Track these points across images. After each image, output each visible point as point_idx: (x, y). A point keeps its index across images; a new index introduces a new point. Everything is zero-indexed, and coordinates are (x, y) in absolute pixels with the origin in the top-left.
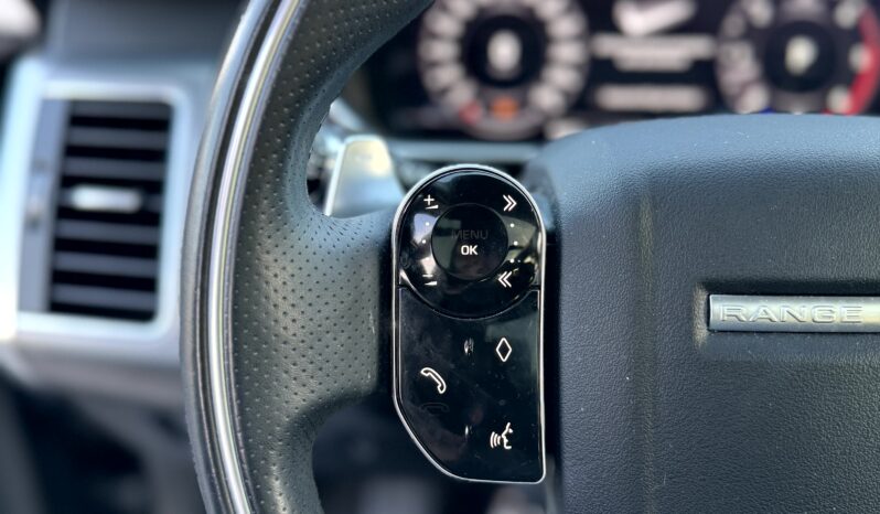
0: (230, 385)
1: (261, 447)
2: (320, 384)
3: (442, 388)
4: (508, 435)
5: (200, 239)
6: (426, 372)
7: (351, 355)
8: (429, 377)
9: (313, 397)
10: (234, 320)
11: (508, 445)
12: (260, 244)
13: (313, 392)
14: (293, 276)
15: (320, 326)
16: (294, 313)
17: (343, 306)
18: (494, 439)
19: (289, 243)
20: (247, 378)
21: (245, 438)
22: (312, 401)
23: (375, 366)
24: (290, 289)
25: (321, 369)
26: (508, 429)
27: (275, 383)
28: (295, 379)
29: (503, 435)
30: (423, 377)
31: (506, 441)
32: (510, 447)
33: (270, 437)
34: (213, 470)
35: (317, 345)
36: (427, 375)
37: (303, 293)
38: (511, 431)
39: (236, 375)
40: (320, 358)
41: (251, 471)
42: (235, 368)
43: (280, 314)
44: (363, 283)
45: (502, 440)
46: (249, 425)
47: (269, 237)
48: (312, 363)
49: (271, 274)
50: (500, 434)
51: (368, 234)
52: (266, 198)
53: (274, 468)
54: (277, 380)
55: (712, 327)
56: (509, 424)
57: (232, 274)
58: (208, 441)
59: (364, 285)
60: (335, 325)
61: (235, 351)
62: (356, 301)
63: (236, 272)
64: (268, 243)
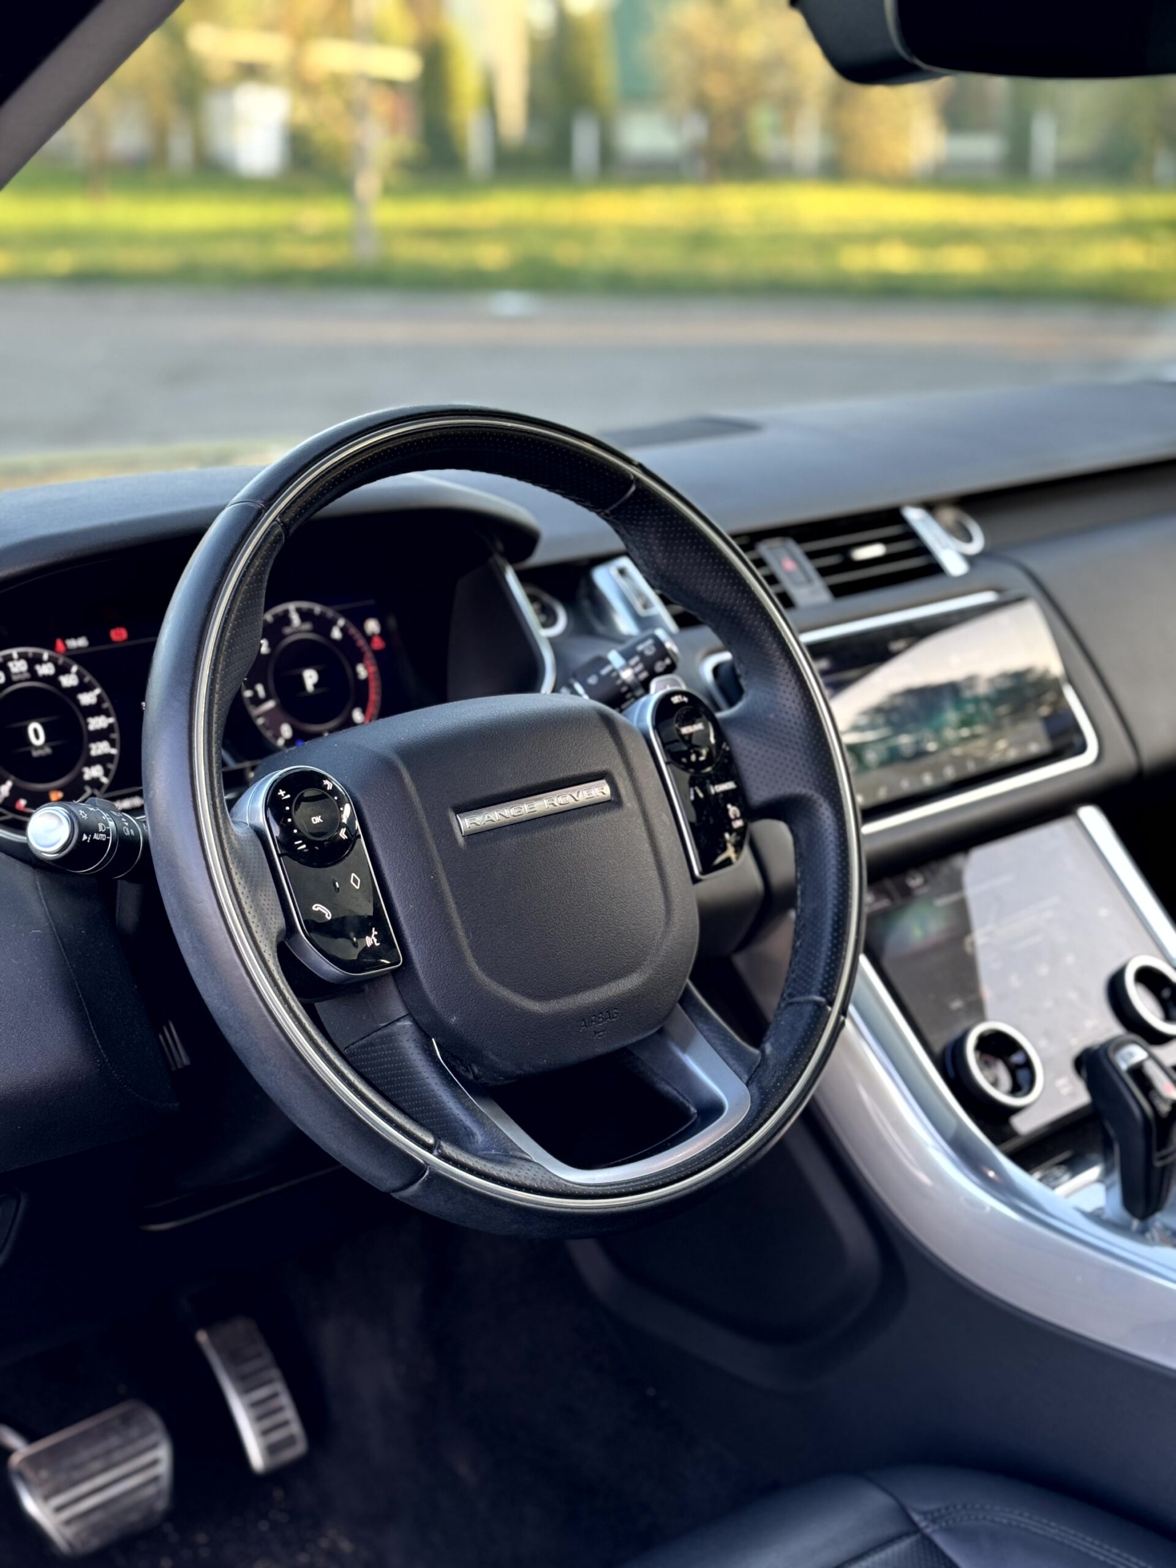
3: (329, 916)
4: (375, 936)
8: (319, 911)
11: (377, 942)
18: (369, 941)
26: (374, 933)
29: (373, 937)
30: (315, 911)
31: (375, 940)
36: (317, 909)
38: (376, 933)
50: (370, 935)
55: (464, 835)
56: (374, 929)
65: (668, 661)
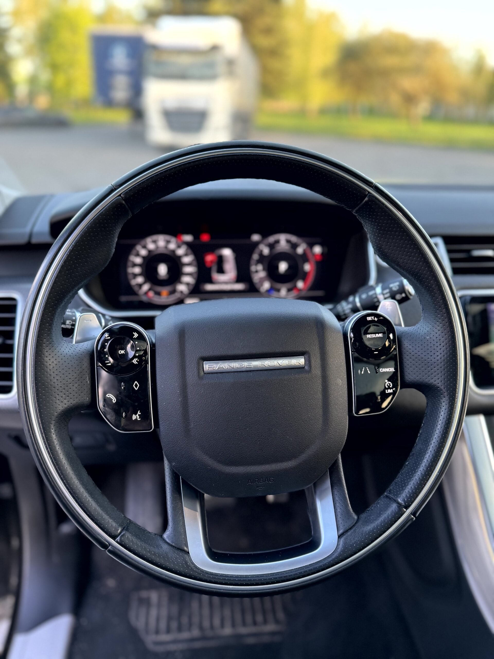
0: (35, 403)
1: (47, 423)
2: (68, 401)
3: (114, 401)
4: (139, 415)
5: (23, 354)
6: (108, 395)
7: (80, 391)
9: (66, 406)
10: (35, 381)
11: (139, 418)
12: (43, 354)
13: (65, 404)
14: (56, 364)
15: (67, 381)
16: (58, 377)
17: (76, 374)
18: (134, 417)
19: (54, 353)
20: (41, 400)
21: (41, 420)
22: (66, 407)
23: (90, 395)
24: (55, 369)
25: (68, 396)
26: (139, 413)
27: (51, 401)
28: (58, 400)
29: (137, 415)
30: (107, 397)
31: (138, 417)
32: (140, 419)
33: (50, 420)
34: (31, 432)
35: (66, 388)
36: (109, 396)
37: (60, 370)
38: (140, 413)
39: (37, 399)
40: (68, 392)
41: (44, 432)
42: (37, 397)
43: (52, 378)
44: (83, 366)
45: (137, 417)
46: (43, 416)
47: (47, 352)
48: (64, 394)
49: (48, 364)
50: (136, 415)
51: (86, 349)
52: (45, 339)
53: (53, 430)
54: (52, 400)
55: (205, 372)
56: (139, 411)
57: (34, 365)
58: (28, 422)
59: (84, 367)
60: (73, 381)
61: (36, 391)
62: (81, 372)
63: (35, 364)
64: (46, 354)
65: (404, 295)
